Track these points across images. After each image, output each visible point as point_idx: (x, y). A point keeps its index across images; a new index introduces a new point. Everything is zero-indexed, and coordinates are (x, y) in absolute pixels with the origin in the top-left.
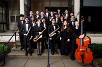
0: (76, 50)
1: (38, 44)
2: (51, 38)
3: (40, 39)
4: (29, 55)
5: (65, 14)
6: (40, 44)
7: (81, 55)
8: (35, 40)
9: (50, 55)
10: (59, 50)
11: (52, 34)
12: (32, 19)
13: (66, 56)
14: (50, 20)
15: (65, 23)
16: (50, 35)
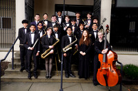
0: (99, 70)
1: (47, 62)
2: (65, 54)
3: (50, 54)
4: (33, 77)
5: (87, 20)
6: (51, 61)
7: (104, 75)
8: (44, 56)
9: (64, 78)
10: (76, 72)
11: (67, 49)
12: (39, 27)
13: (86, 79)
14: (65, 29)
15: (85, 33)
16: (64, 49)
